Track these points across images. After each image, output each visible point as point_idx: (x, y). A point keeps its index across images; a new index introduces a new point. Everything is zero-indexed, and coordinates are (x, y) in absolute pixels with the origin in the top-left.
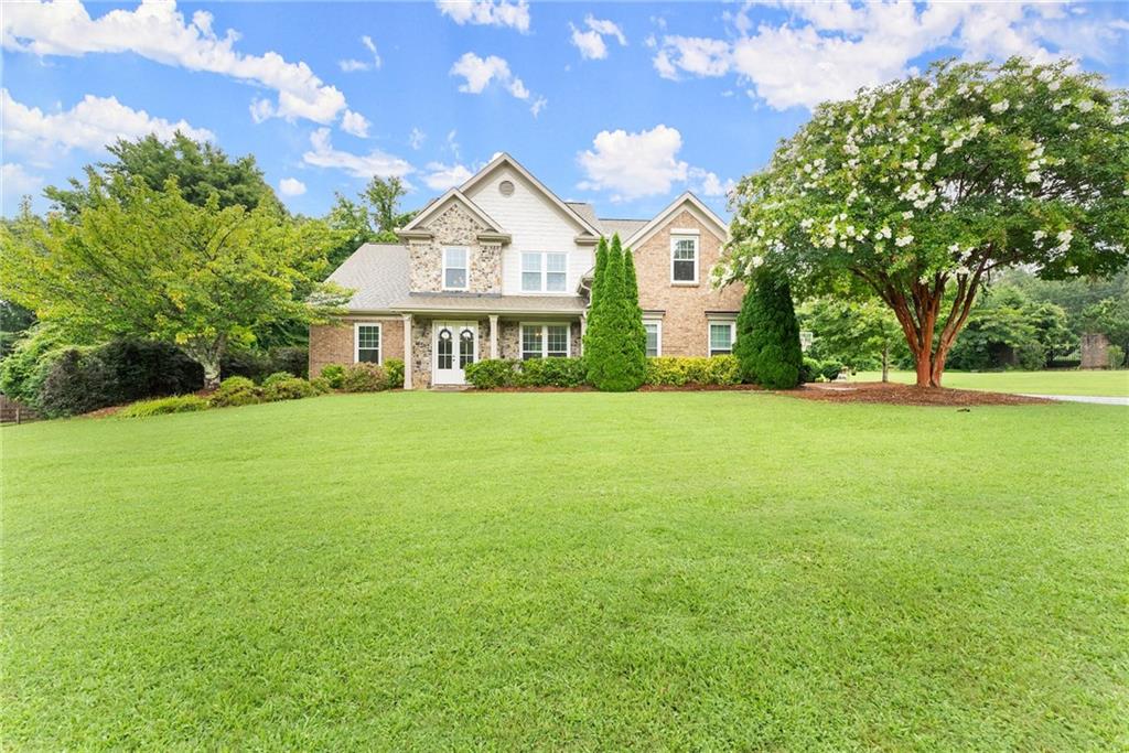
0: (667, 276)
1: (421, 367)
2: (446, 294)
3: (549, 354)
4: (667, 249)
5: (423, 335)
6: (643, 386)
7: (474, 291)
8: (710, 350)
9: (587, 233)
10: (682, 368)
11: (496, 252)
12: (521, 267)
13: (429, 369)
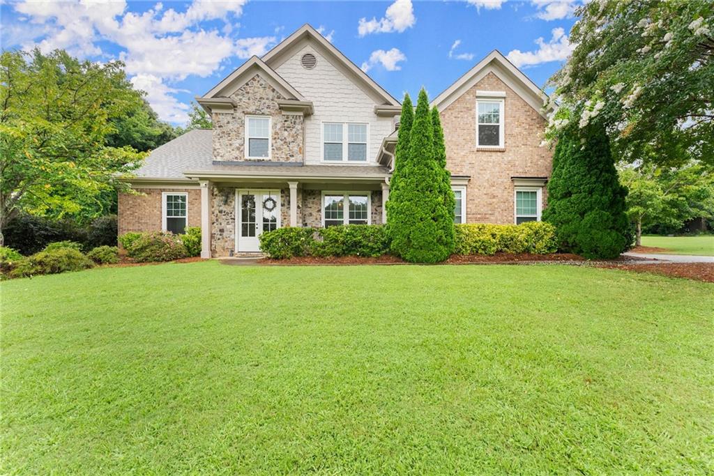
0: (472, 140)
1: (225, 234)
2: (249, 163)
3: (350, 222)
4: (472, 112)
5: (226, 202)
6: (454, 256)
7: (276, 160)
8: (516, 216)
9: (388, 103)
10: (493, 236)
11: (298, 121)
12: (322, 136)
13: (232, 237)
